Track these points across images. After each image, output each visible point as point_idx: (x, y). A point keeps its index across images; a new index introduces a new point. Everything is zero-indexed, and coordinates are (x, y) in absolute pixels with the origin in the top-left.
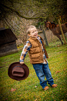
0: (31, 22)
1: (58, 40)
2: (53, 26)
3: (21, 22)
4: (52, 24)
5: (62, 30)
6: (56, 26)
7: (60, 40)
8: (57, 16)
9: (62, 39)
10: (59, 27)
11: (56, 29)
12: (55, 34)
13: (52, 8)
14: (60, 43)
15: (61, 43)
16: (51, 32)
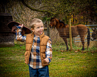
0: (36, 14)
1: (63, 44)
2: (61, 25)
3: (23, 12)
4: (60, 22)
5: (70, 33)
6: (64, 26)
7: (66, 44)
8: (69, 15)
9: (68, 43)
10: (68, 28)
11: (64, 29)
12: (62, 35)
13: (65, 4)
14: (65, 47)
15: (66, 49)
16: (56, 31)
